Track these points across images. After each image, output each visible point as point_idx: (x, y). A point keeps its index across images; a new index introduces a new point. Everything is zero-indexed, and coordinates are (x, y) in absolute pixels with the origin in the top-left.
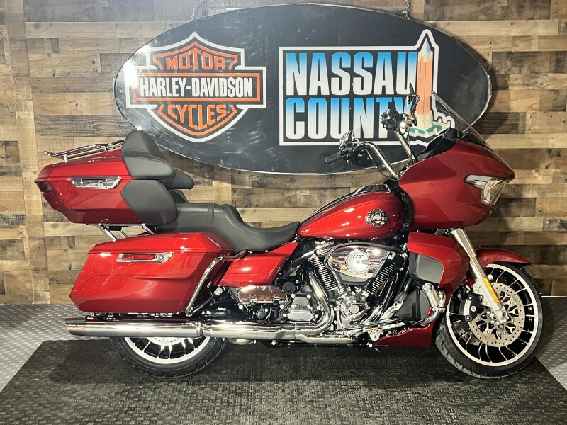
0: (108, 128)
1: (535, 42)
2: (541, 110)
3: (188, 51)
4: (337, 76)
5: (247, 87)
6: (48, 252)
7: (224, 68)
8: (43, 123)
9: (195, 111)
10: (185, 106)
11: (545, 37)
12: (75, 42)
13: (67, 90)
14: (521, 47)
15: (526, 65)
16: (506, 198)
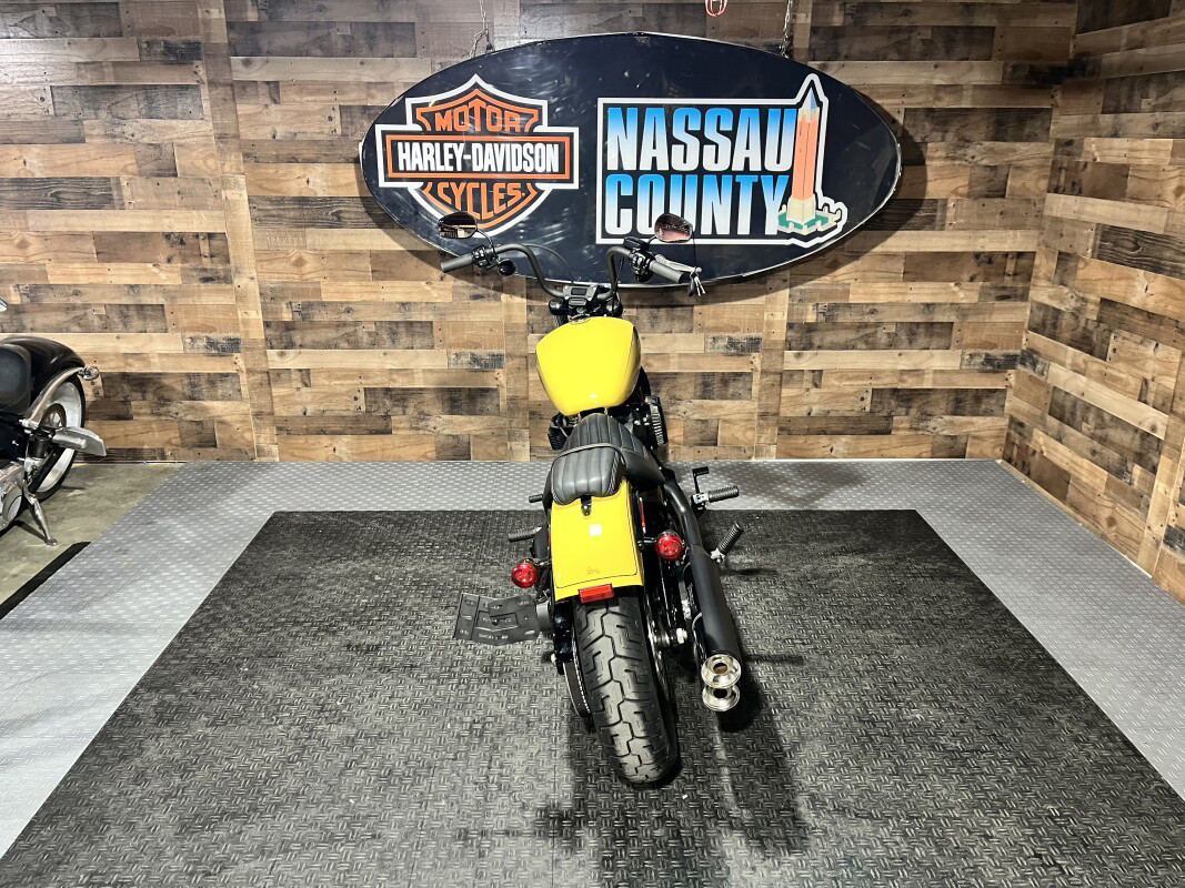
0: (353, 216)
1: (968, 93)
2: (969, 195)
3: (466, 103)
4: (680, 142)
5: (549, 158)
6: (273, 390)
7: (518, 130)
8: (261, 207)
9: (477, 192)
10: (463, 185)
11: (982, 87)
12: (303, 87)
13: (293, 160)
14: (947, 102)
15: (953, 129)
16: (911, 323)
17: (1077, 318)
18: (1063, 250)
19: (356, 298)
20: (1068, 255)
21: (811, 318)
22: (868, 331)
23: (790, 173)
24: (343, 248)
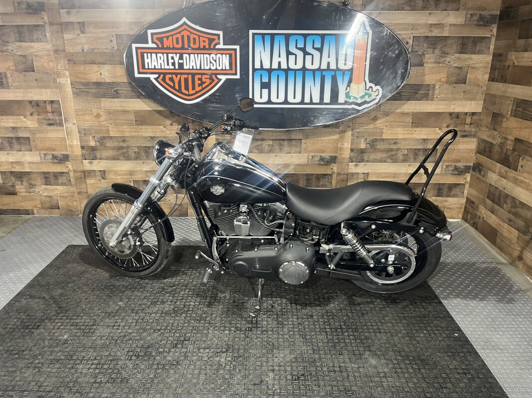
0: (124, 92)
1: (447, 28)
2: (447, 82)
3: (180, 33)
4: (293, 54)
5: (225, 61)
6: (87, 181)
7: (207, 47)
8: (77, 87)
9: (186, 80)
10: (179, 76)
11: (454, 25)
12: (97, 25)
13: (93, 63)
14: (436, 33)
15: (439, 47)
16: (416, 149)
17: (501, 148)
18: (495, 111)
19: (127, 134)
20: (498, 114)
21: (363, 146)
22: (393, 153)
23: (351, 70)
24: (120, 109)
